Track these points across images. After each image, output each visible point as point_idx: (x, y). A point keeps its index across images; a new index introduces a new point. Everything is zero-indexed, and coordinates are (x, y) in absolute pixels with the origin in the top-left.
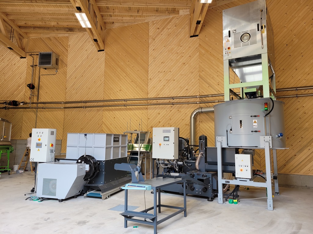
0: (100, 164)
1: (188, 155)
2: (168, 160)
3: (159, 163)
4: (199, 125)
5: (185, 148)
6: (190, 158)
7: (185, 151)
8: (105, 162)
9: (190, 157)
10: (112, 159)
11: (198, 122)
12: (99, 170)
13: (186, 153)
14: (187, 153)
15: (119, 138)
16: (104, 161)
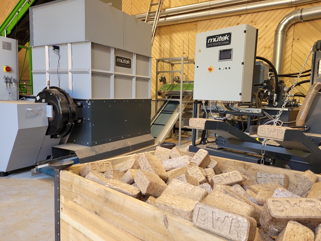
0: (82, 106)
1: (272, 96)
2: (227, 105)
3: (208, 111)
4: (292, 46)
5: (265, 82)
6: (277, 103)
7: (265, 88)
8: (92, 103)
9: (276, 101)
10: (113, 98)
11: (290, 41)
12: (82, 119)
13: (267, 92)
14: (271, 92)
15: (130, 60)
16: (90, 100)
